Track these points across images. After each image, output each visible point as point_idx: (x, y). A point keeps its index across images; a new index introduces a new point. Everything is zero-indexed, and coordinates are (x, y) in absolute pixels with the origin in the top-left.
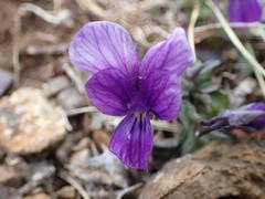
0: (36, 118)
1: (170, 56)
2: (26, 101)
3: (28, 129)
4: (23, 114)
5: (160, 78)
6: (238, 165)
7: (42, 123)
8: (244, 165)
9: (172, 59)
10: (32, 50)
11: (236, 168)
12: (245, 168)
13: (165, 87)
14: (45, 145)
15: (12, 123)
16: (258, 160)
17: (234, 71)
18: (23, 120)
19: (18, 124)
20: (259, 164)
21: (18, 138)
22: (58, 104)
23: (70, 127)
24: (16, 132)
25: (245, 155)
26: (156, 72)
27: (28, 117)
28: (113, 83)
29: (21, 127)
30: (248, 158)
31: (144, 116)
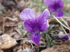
0: (8, 41)
2: (6, 37)
3: (6, 43)
4: (5, 39)
5: (42, 21)
6: (62, 49)
7: (10, 42)
8: (63, 49)
10: (8, 26)
11: (61, 49)
12: (64, 49)
13: (43, 23)
14: (10, 47)
15: (2, 41)
16: (67, 47)
17: (58, 30)
18: (5, 41)
19: (3, 42)
20: (67, 48)
21: (3, 45)
22: (14, 38)
23: (17, 43)
24: (3, 43)
25: (63, 46)
26: (41, 19)
27: (6, 40)
28: (30, 23)
29: (4, 42)
30: (64, 47)
31: (38, 32)
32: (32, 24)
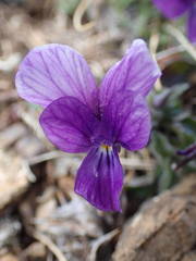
1: (131, 74)
5: (123, 101)
9: (134, 77)
13: (130, 111)
26: (118, 95)
31: (111, 149)
32: (81, 117)
